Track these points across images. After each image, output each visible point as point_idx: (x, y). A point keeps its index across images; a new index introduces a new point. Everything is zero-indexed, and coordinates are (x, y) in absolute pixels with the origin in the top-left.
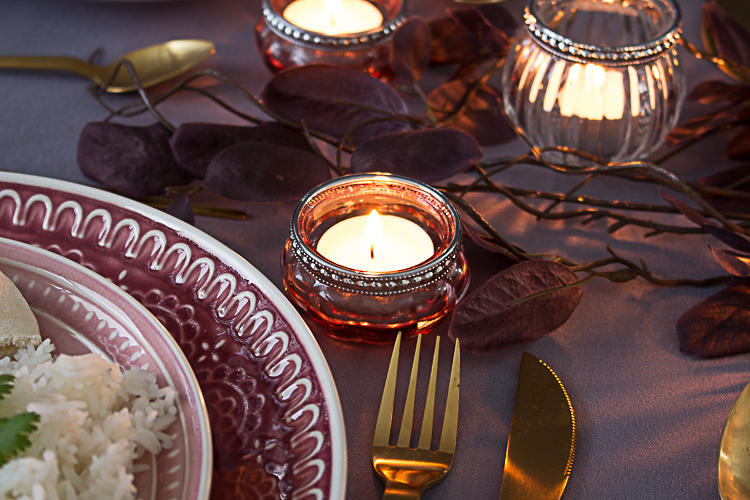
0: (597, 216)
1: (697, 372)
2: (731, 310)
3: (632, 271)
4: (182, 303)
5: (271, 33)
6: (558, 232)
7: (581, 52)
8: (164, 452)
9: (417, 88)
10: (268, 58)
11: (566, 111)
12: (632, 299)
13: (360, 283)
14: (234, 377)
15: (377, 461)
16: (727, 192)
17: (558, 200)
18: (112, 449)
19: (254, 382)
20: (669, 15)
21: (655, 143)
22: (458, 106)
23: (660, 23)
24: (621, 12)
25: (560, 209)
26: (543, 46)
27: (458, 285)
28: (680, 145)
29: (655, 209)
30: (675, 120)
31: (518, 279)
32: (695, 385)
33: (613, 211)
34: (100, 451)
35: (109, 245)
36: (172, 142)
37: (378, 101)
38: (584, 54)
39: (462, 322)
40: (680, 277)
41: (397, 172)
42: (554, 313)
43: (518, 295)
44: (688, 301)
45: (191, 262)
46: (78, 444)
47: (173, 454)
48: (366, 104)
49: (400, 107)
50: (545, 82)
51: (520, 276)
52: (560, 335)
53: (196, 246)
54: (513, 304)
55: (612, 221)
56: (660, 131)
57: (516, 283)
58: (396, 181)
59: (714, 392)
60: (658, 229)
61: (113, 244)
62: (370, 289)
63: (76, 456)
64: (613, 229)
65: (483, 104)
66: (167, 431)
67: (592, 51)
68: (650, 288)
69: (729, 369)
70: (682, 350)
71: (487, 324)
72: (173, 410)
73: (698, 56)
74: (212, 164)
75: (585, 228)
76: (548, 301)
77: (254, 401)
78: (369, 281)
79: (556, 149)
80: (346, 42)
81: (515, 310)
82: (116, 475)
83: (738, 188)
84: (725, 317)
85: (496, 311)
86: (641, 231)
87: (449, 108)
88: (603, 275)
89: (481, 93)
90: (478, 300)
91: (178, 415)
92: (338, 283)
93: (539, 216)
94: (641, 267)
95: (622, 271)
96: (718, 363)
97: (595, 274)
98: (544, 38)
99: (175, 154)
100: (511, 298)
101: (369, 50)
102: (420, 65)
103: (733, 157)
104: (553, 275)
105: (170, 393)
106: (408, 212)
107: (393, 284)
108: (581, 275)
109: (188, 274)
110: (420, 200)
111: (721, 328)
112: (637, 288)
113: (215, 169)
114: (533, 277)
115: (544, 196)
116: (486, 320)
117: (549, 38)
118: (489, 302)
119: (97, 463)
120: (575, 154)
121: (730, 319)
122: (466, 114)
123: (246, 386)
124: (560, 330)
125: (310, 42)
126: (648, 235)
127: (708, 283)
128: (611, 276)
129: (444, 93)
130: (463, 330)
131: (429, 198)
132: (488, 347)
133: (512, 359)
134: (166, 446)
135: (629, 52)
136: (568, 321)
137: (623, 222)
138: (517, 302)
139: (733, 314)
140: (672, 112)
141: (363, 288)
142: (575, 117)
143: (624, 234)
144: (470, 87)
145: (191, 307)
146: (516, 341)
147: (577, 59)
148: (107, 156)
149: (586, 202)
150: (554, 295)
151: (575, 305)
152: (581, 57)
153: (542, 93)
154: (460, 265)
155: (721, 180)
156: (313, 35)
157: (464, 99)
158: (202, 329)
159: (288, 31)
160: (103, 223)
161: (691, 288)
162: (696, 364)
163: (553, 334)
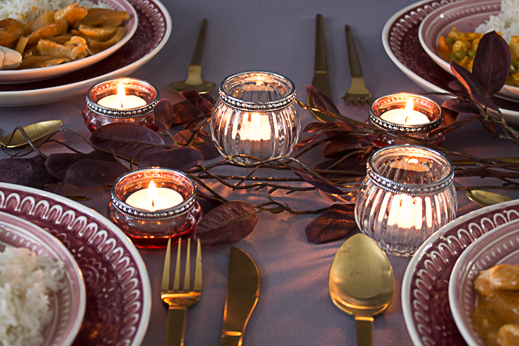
0: (262, 186)
1: (317, 249)
2: (331, 220)
3: (282, 208)
4: (60, 233)
5: (92, 112)
6: (244, 195)
7: (247, 106)
8: (60, 291)
9: (168, 132)
10: (90, 126)
11: (243, 138)
12: (283, 221)
13: (148, 215)
14: (90, 263)
15: (163, 296)
16: (326, 171)
17: (243, 180)
18: (36, 285)
19: (100, 263)
20: (289, 88)
21: (288, 152)
22: (189, 142)
23: (285, 93)
24: (266, 90)
25: (243, 184)
26: (229, 105)
27: (197, 216)
28: (301, 151)
29: (290, 180)
30: (296, 140)
31: (226, 211)
32: (316, 255)
33: (270, 183)
34: (30, 286)
35: (19, 210)
36: (46, 163)
37: (149, 139)
38: (249, 106)
39: (200, 232)
40: (305, 209)
41: (162, 166)
42: (245, 228)
43: (227, 219)
44: (309, 220)
45: (63, 213)
46: (19, 284)
47: (65, 291)
48: (143, 142)
49: (160, 142)
50: (231, 125)
51: (227, 209)
52: (248, 238)
53: (65, 205)
54: (225, 223)
55: (269, 188)
56: (290, 145)
57: (225, 213)
58: (163, 171)
59: (325, 257)
60: (292, 190)
61: (22, 209)
62: (154, 217)
63: (18, 290)
64: (271, 191)
65: (202, 141)
66: (61, 281)
67: (253, 105)
68: (291, 216)
69: (332, 247)
70: (308, 241)
71: (213, 233)
72: (63, 272)
73: (305, 108)
74: (68, 171)
75: (257, 192)
76: (241, 222)
77: (101, 272)
78: (153, 213)
79: (239, 156)
80: (130, 113)
81: (225, 227)
82: (39, 297)
83: (330, 169)
84: (328, 223)
85: (216, 227)
86: (284, 192)
87: (184, 142)
88: (267, 210)
89: (200, 135)
90: (207, 221)
91: (65, 274)
92: (138, 216)
93: (234, 188)
94: (285, 205)
95: (276, 208)
96: (326, 245)
97: (263, 209)
98: (229, 101)
99: (48, 169)
100: (223, 220)
101: (142, 117)
102: (168, 122)
103: (326, 157)
104: (243, 209)
105: (61, 264)
106: (169, 185)
107: (166, 214)
108: (257, 210)
109: (62, 219)
110: (174, 178)
111: (327, 229)
112: (285, 216)
113: (69, 173)
114: (233, 210)
115: (236, 178)
116: (212, 231)
117: (231, 100)
118: (213, 222)
119: (29, 292)
120: (249, 158)
121: (330, 224)
122: (193, 145)
123: (96, 266)
124: (248, 236)
125: (112, 115)
126: (287, 193)
127: (318, 212)
128: (271, 210)
129: (181, 135)
130: (201, 236)
131: (179, 177)
132: (214, 245)
133: (226, 251)
134: (61, 288)
135: (271, 104)
136: (252, 233)
137: (275, 188)
138: (226, 222)
139: (332, 222)
140: (295, 135)
141: (150, 217)
142: (247, 141)
143: (275, 194)
144: (194, 133)
145: (65, 234)
146: (227, 242)
147: (246, 110)
148: (12, 174)
149: (257, 179)
150: (244, 219)
151: (255, 224)
152: (248, 108)
153: (230, 130)
154: (197, 208)
155: (323, 166)
156: (114, 110)
157: (192, 138)
158: (71, 244)
159: (100, 110)
160: (16, 199)
161: (311, 215)
162: (316, 246)
163: (245, 239)
